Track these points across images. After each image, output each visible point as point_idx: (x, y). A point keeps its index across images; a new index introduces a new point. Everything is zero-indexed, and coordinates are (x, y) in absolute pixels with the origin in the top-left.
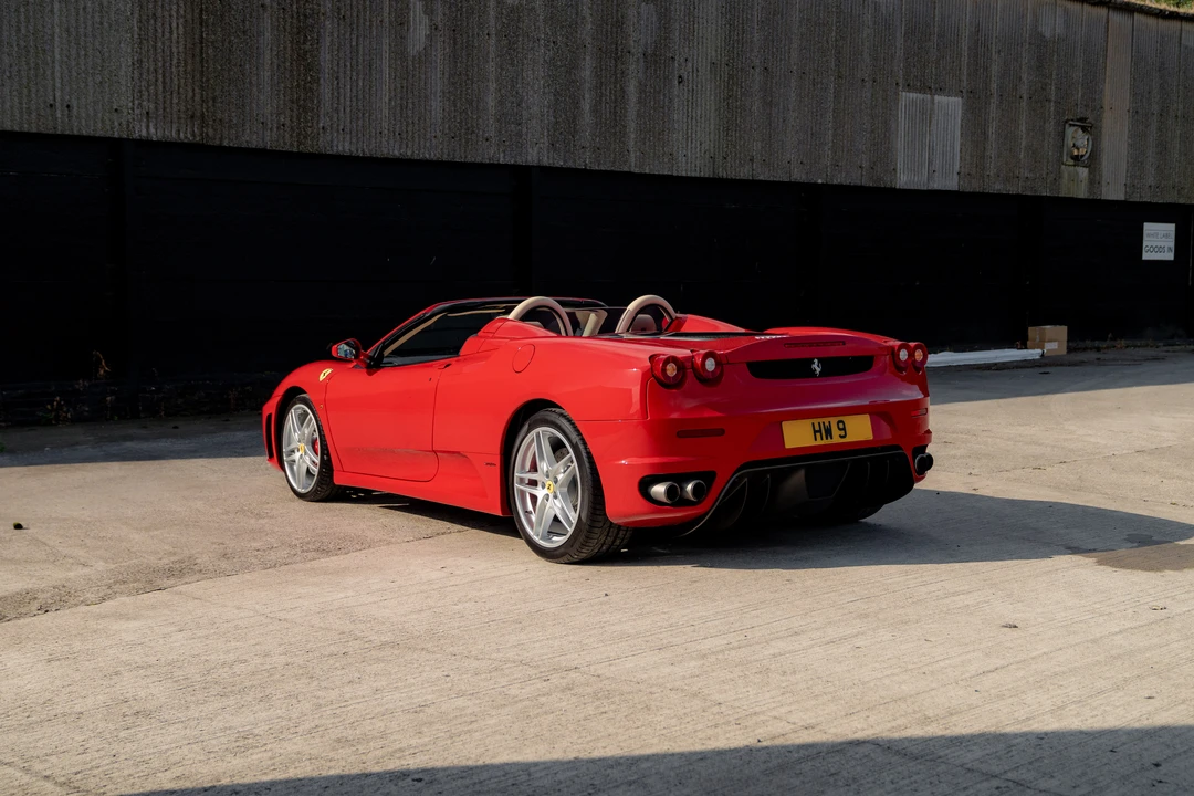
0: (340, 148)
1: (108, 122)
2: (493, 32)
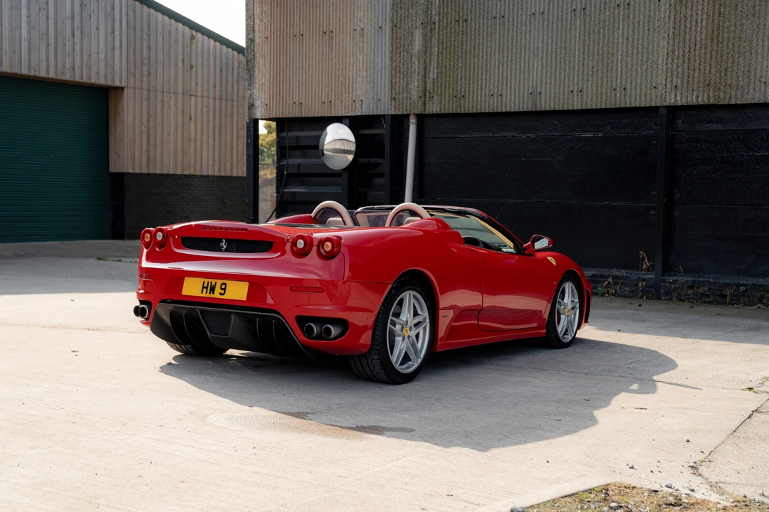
1: (649, 96)
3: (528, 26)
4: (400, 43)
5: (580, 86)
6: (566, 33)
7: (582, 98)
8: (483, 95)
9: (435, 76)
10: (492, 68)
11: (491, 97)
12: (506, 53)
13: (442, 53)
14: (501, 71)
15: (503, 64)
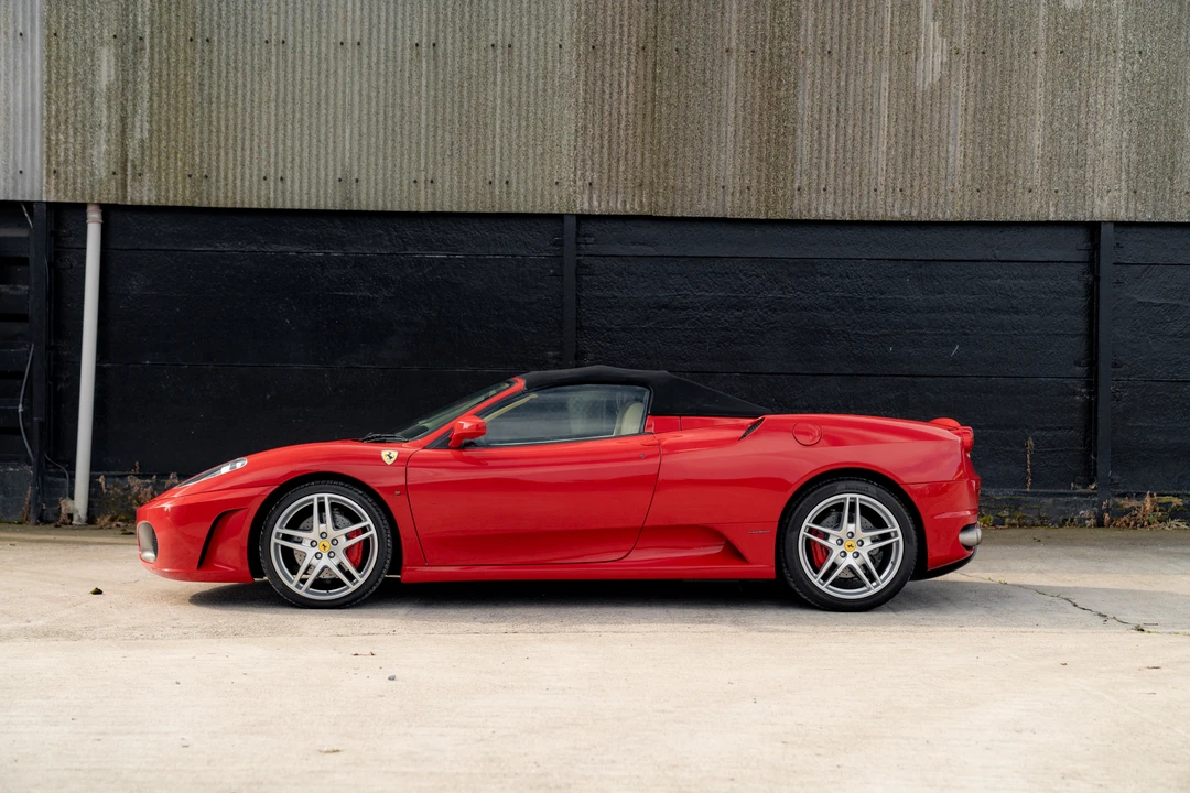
0: (821, 212)
1: (547, 196)
2: (1042, 48)
3: (332, 62)
4: (66, 69)
5: (431, 172)
6: (403, 83)
7: (434, 194)
8: (247, 176)
9: (146, 135)
10: (264, 131)
11: (263, 182)
12: (289, 106)
13: (159, 96)
14: (281, 136)
15: (285, 125)
